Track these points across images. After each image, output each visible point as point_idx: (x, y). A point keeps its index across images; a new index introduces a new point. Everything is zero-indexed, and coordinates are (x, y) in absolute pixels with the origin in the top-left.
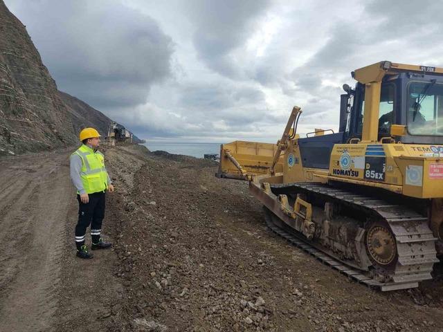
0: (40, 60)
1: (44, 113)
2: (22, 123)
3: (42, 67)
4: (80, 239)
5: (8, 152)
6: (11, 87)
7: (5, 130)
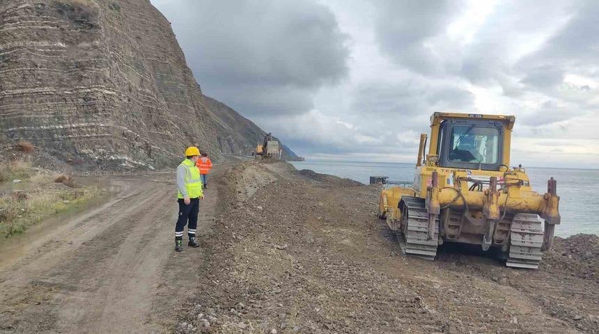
0: (185, 62)
1: (186, 124)
2: (163, 137)
3: (186, 70)
4: (179, 234)
5: (147, 167)
6: (154, 97)
7: (147, 144)
